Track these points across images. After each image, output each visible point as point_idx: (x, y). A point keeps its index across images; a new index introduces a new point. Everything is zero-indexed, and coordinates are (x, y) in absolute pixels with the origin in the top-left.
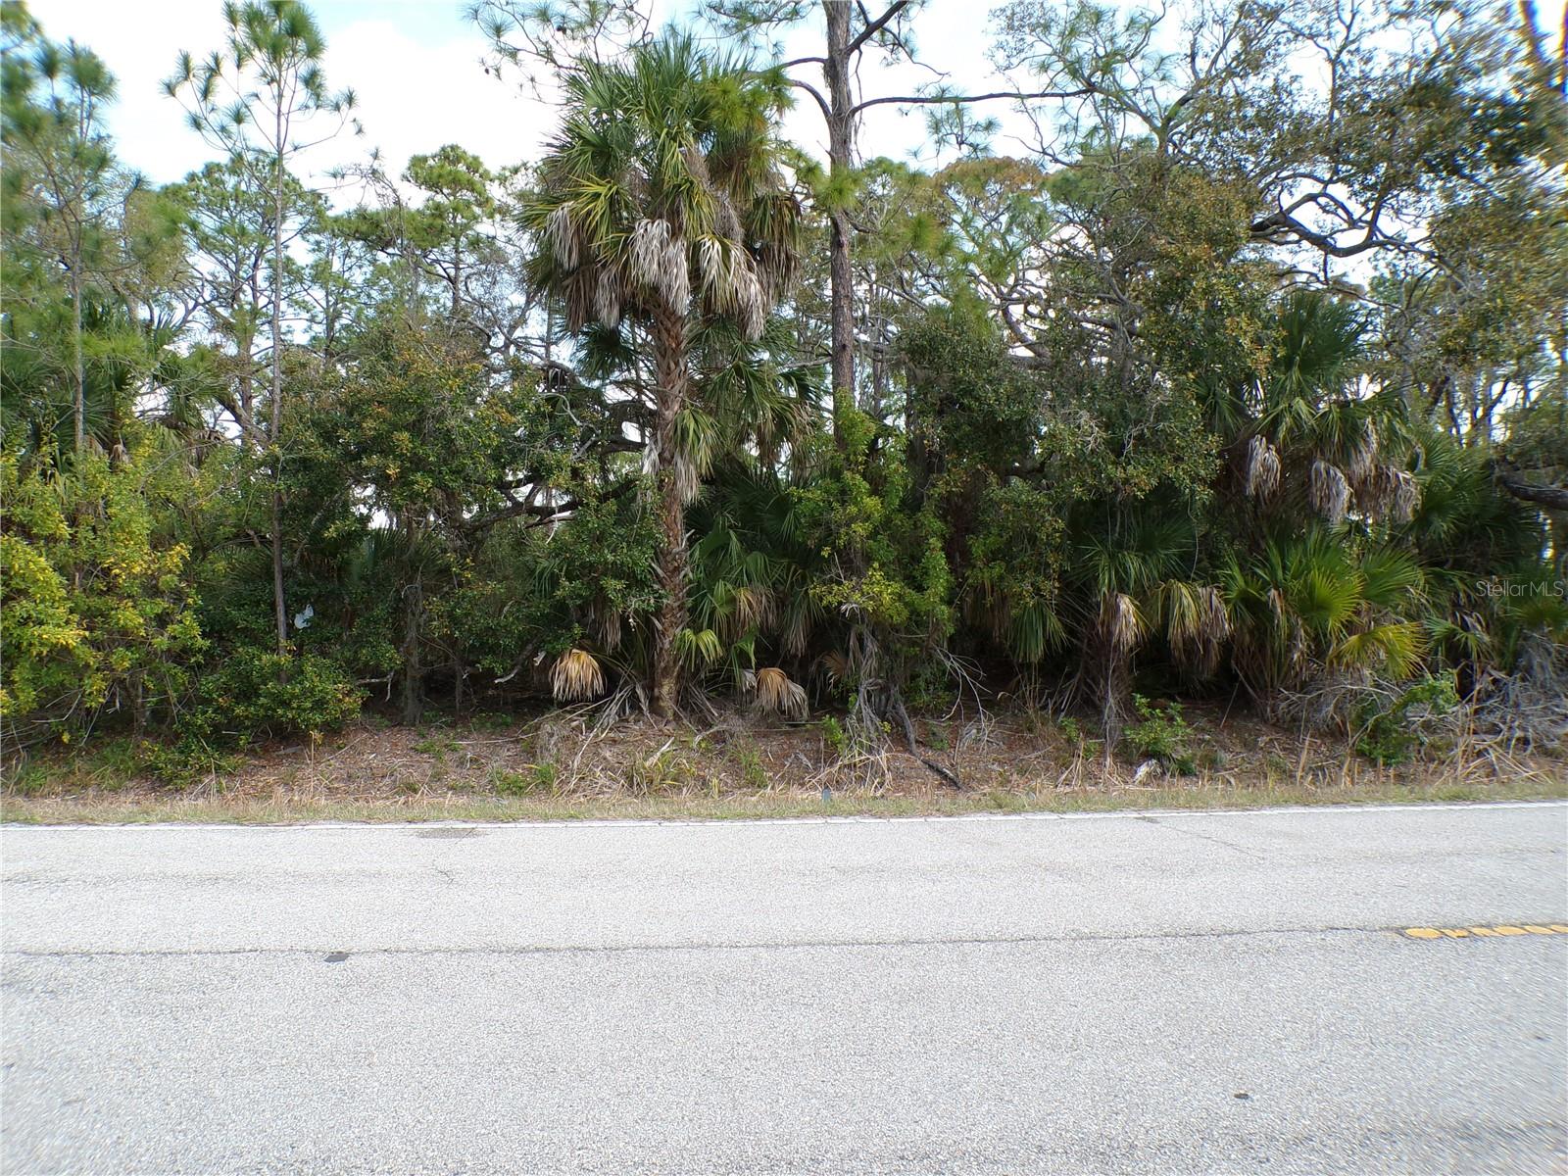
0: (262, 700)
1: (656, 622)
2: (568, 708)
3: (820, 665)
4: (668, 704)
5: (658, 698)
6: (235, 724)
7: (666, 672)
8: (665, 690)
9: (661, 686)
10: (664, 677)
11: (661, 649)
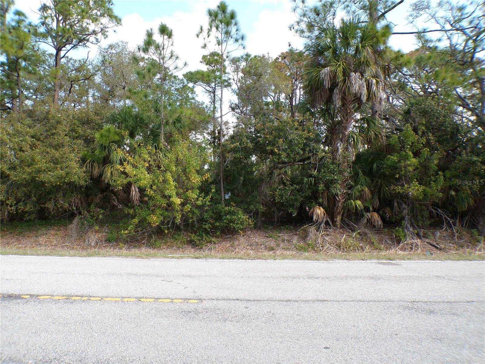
0: (225, 221)
1: (337, 198)
2: (310, 224)
3: (384, 211)
4: (338, 223)
5: (336, 221)
6: (216, 228)
7: (339, 213)
8: (338, 219)
9: (337, 217)
10: (338, 215)
11: (338, 206)
